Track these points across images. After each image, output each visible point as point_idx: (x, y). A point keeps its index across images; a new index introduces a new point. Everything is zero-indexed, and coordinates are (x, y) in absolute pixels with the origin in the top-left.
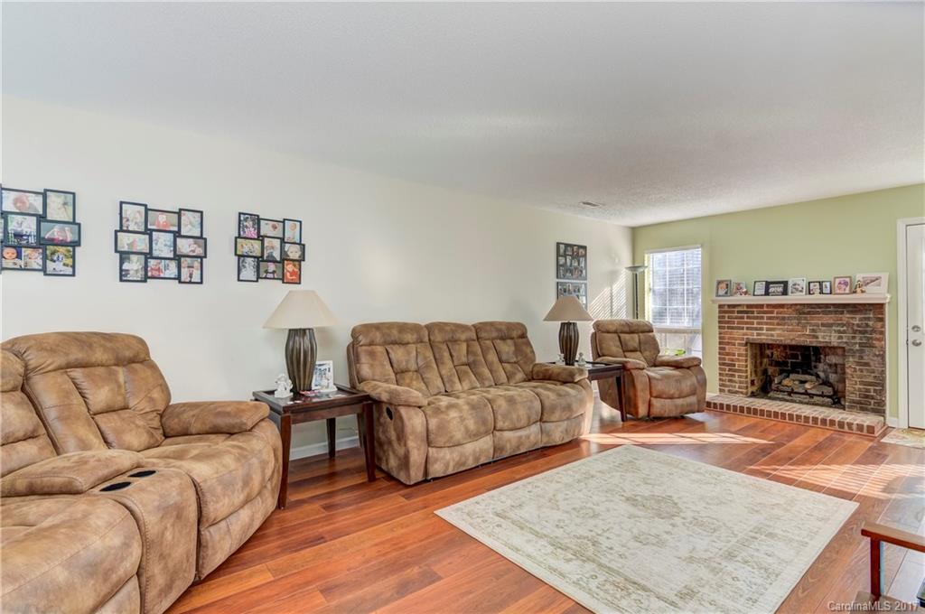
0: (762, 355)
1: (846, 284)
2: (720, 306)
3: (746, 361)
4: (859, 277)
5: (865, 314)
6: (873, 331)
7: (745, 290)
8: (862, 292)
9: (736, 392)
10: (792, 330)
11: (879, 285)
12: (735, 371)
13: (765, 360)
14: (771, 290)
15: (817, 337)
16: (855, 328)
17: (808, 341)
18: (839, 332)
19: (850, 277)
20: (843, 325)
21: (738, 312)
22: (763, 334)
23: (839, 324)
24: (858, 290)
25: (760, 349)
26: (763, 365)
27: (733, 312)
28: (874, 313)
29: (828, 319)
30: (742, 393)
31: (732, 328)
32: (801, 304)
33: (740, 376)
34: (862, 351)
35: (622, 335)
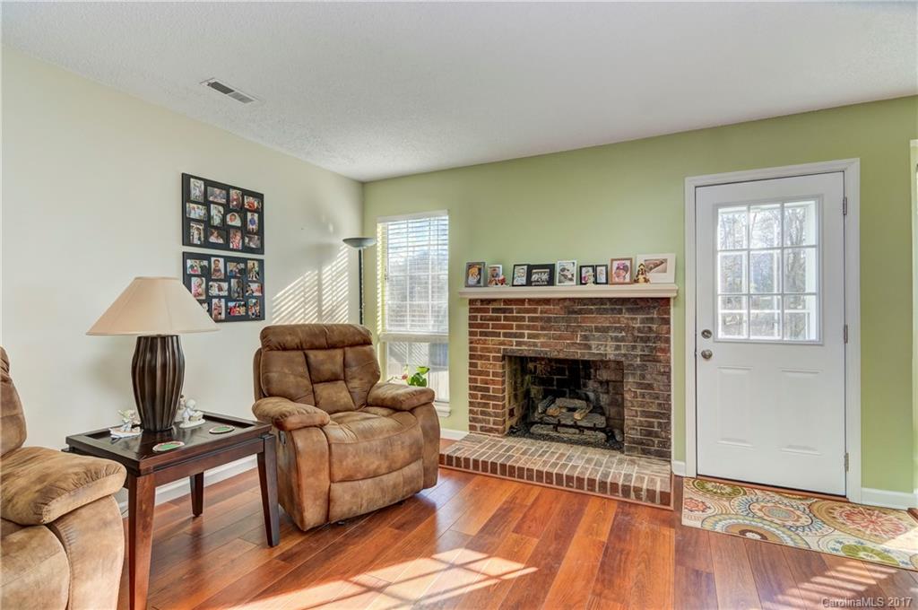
0: (524, 371)
1: (625, 269)
2: (472, 302)
3: (503, 382)
4: (640, 260)
5: (648, 314)
6: (658, 338)
7: (501, 277)
8: (646, 281)
9: (491, 430)
10: (560, 337)
11: (665, 271)
12: (489, 398)
13: (527, 377)
14: (534, 277)
15: (589, 347)
16: (636, 334)
17: (579, 354)
18: (617, 339)
19: (631, 259)
20: (620, 329)
21: (495, 310)
22: (525, 343)
23: (616, 328)
24: (641, 277)
25: (519, 364)
26: (526, 384)
27: (486, 311)
28: (659, 313)
29: (604, 320)
30: (497, 430)
31: (486, 334)
32: (570, 299)
33: (495, 406)
34: (643, 367)
35: (312, 354)
